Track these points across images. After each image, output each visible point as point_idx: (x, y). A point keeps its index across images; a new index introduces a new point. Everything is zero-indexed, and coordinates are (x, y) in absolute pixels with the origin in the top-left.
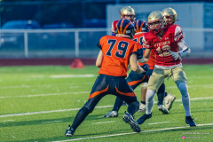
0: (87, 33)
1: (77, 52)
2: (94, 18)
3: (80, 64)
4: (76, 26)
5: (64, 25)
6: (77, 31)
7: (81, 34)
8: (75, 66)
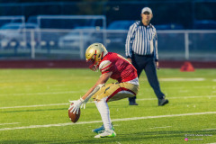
0: (198, 34)
1: (187, 55)
2: (205, 19)
3: (190, 67)
4: (186, 27)
5: (173, 26)
6: (187, 33)
7: (190, 35)
8: (185, 69)
